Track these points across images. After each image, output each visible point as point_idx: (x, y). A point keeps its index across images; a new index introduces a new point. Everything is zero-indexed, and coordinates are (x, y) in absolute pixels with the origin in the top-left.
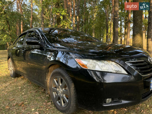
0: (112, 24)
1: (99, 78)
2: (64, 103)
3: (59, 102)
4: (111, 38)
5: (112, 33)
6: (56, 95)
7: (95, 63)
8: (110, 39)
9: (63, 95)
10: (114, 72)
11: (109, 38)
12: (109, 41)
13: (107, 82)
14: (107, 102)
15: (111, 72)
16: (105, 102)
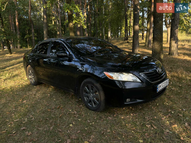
0: (132, 15)
1: (121, 85)
2: (95, 104)
3: (91, 104)
4: (131, 31)
5: (132, 26)
6: (87, 99)
7: (118, 75)
8: (130, 33)
9: (94, 99)
10: (132, 81)
11: (128, 32)
12: (128, 35)
13: (127, 88)
14: (127, 101)
15: (130, 81)
16: (126, 101)
